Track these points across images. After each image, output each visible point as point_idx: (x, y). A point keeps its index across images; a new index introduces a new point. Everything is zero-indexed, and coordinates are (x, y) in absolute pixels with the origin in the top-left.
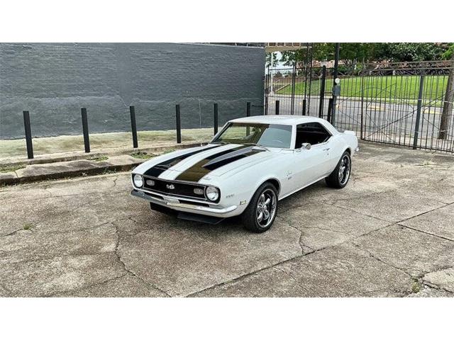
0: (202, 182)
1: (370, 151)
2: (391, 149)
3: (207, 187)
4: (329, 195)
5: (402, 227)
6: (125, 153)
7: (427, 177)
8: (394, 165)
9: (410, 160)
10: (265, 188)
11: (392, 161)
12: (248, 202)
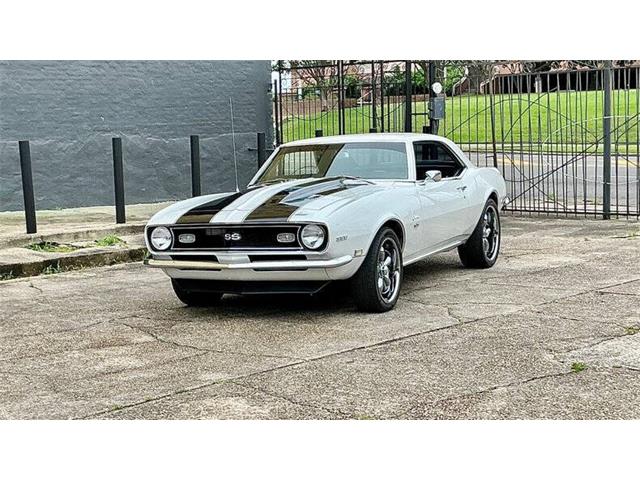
0: (294, 218)
1: (521, 226)
2: (559, 222)
3: (303, 225)
4: (472, 275)
5: (602, 293)
6: (14, 243)
7: (634, 248)
8: (572, 239)
9: (601, 232)
10: (386, 235)
11: (566, 236)
12: (365, 252)
